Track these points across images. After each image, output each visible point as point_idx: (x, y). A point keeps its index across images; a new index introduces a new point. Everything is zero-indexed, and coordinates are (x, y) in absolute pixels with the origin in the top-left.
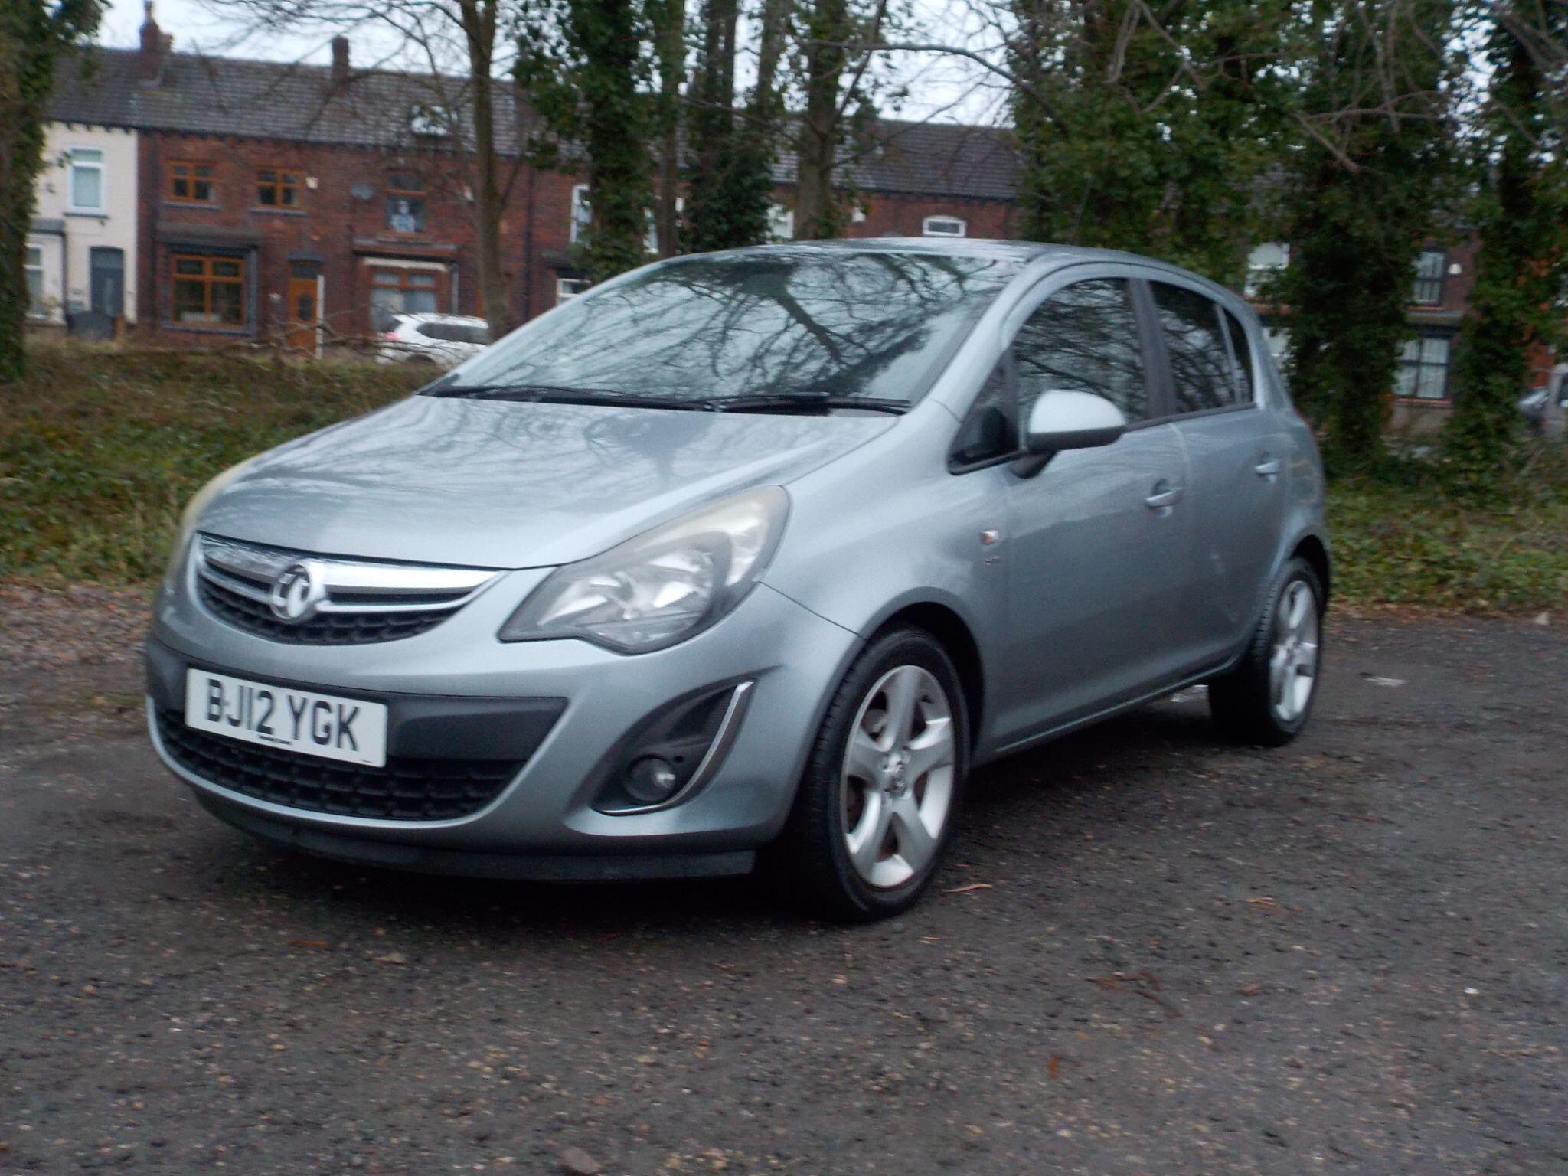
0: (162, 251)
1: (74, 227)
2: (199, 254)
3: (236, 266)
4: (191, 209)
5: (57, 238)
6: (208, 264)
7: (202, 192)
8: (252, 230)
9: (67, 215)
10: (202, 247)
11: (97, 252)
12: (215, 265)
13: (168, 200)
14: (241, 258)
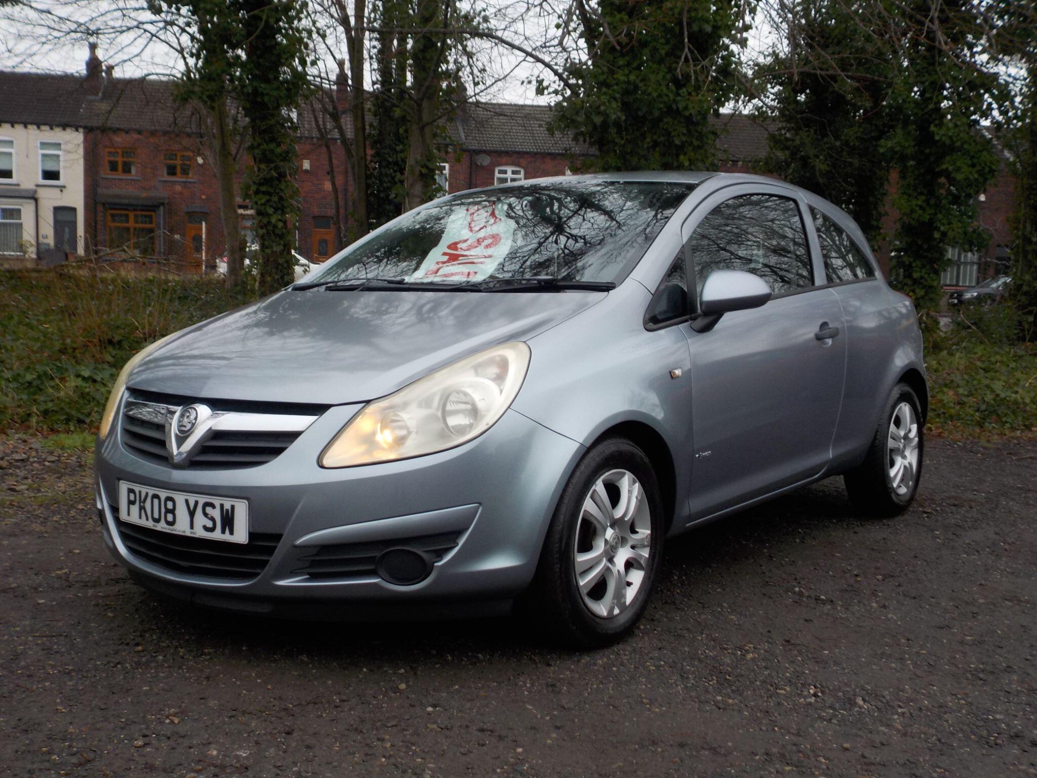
0: (100, 208)
1: (42, 193)
2: (127, 210)
3: (150, 217)
4: (121, 180)
5: (32, 201)
6: (131, 216)
7: (127, 169)
8: (162, 193)
9: (37, 186)
10: (127, 205)
11: (57, 210)
12: (136, 216)
13: (105, 173)
14: (154, 211)
